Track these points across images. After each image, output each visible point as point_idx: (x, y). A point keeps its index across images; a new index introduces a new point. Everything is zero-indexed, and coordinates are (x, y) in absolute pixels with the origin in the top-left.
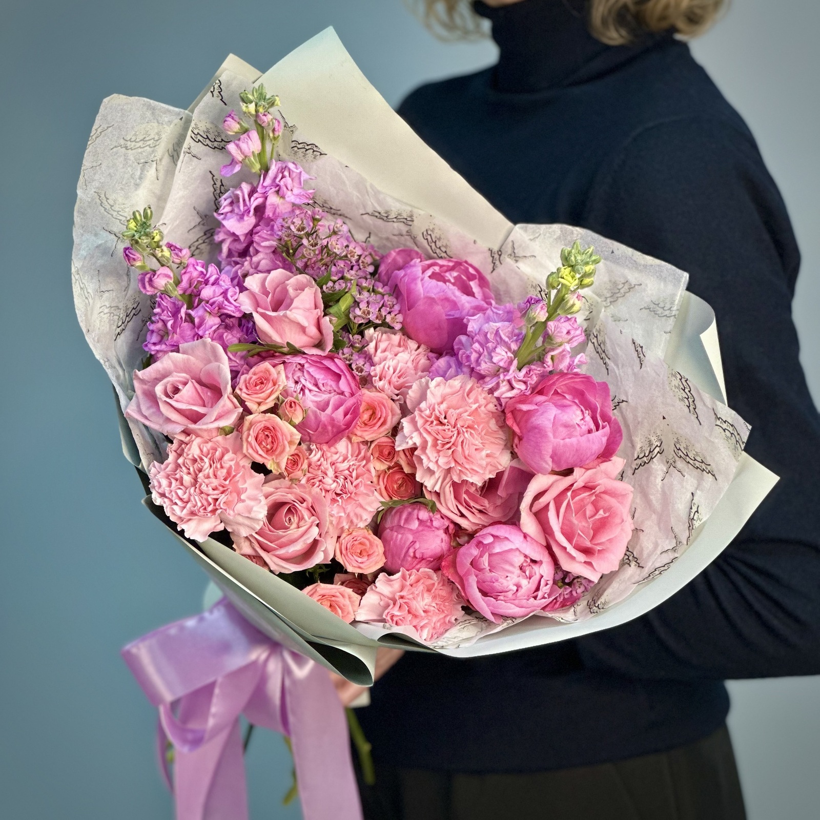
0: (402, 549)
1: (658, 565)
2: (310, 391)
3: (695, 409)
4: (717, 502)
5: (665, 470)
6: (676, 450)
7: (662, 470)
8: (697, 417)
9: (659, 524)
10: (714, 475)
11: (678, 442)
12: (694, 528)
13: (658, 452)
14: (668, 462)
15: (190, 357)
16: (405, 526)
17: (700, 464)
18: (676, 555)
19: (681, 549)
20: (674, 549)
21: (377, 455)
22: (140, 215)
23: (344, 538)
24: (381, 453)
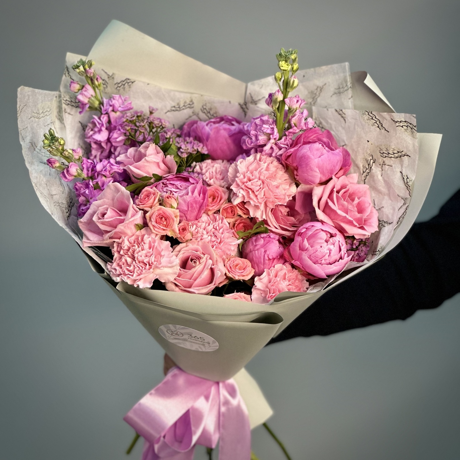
0: (260, 258)
1: (399, 216)
2: (176, 192)
3: (382, 126)
4: (416, 167)
5: (380, 169)
6: (381, 155)
7: (380, 171)
8: (385, 130)
9: (390, 199)
10: (408, 155)
11: (381, 150)
12: (410, 186)
13: (373, 162)
14: (380, 165)
15: (105, 199)
16: (257, 244)
17: (397, 154)
18: (407, 205)
19: (408, 202)
20: (404, 204)
21: (225, 215)
22: (48, 135)
23: (227, 263)
24: (227, 212)
